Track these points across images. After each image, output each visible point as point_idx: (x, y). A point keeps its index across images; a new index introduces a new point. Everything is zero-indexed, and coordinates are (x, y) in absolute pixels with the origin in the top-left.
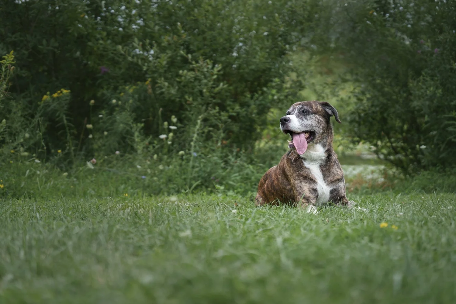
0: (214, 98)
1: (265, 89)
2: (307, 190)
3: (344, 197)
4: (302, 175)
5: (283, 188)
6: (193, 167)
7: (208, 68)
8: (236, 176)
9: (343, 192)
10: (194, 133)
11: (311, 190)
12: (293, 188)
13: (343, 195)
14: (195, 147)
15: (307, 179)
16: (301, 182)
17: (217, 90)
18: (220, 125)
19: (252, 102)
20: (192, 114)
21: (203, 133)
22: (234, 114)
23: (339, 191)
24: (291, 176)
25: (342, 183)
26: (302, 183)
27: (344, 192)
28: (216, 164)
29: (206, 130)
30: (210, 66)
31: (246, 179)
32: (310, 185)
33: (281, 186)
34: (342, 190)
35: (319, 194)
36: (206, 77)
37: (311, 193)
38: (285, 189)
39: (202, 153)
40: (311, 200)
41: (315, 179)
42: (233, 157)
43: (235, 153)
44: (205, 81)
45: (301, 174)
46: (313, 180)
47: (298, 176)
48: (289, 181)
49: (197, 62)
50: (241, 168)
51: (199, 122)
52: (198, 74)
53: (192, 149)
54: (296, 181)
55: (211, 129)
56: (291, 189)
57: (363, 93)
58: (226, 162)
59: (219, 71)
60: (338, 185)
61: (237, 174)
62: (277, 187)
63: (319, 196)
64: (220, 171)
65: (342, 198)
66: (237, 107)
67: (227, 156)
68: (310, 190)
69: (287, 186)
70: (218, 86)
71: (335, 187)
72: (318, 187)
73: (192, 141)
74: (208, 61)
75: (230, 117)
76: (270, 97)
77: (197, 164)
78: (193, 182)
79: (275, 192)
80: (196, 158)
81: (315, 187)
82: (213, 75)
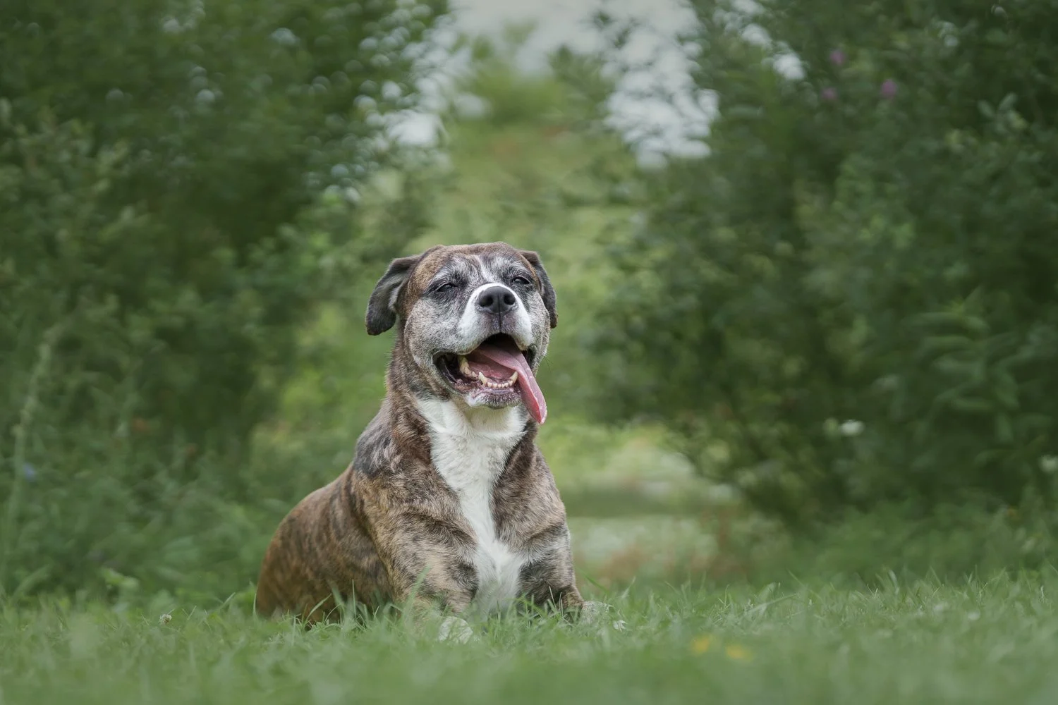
0: (98, 261)
1: (288, 231)
2: (442, 566)
3: (569, 588)
4: (423, 517)
5: (348, 567)
6: (22, 519)
7: (75, 151)
8: (183, 549)
9: (566, 571)
10: (25, 391)
11: (454, 567)
12: (384, 561)
13: (563, 582)
14: (29, 443)
15: (440, 529)
16: (415, 540)
17: (109, 232)
18: (125, 361)
19: (240, 278)
20: (19, 325)
21: (61, 391)
22: (177, 322)
23: (553, 568)
24: (377, 519)
25: (563, 540)
26: (423, 543)
27: (570, 574)
28: (109, 503)
29: (73, 383)
30: (84, 145)
31: (222, 556)
32: (451, 550)
33: (340, 558)
34: (563, 564)
35: (481, 584)
36: (67, 186)
37: (455, 579)
38: (355, 568)
39: (56, 466)
40: (453, 603)
41: (471, 530)
42: (172, 475)
43: (178, 462)
44: (64, 199)
45: (421, 511)
46: (463, 533)
47: (406, 515)
48: (370, 538)
49: (33, 128)
50: (204, 518)
51: (45, 351)
52: (38, 173)
53: (20, 449)
54: (397, 536)
55: (92, 376)
56: (379, 565)
57: (640, 246)
58: (147, 497)
59: (118, 165)
60: (548, 549)
61: (186, 541)
62: (327, 563)
63: (478, 592)
64: (124, 529)
65: (560, 594)
66: (188, 298)
67: (149, 473)
68: (449, 568)
69: (360, 559)
70: (114, 218)
71: (538, 556)
72: (477, 560)
73: (17, 420)
74: (75, 125)
75: (164, 333)
76: (307, 260)
77: (36, 508)
78: (19, 572)
79: (320, 580)
80: (32, 485)
81: (467, 560)
82: (94, 179)
